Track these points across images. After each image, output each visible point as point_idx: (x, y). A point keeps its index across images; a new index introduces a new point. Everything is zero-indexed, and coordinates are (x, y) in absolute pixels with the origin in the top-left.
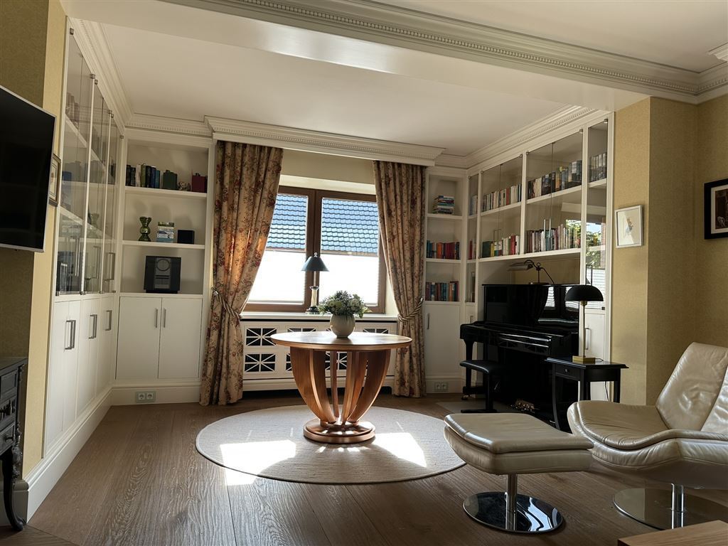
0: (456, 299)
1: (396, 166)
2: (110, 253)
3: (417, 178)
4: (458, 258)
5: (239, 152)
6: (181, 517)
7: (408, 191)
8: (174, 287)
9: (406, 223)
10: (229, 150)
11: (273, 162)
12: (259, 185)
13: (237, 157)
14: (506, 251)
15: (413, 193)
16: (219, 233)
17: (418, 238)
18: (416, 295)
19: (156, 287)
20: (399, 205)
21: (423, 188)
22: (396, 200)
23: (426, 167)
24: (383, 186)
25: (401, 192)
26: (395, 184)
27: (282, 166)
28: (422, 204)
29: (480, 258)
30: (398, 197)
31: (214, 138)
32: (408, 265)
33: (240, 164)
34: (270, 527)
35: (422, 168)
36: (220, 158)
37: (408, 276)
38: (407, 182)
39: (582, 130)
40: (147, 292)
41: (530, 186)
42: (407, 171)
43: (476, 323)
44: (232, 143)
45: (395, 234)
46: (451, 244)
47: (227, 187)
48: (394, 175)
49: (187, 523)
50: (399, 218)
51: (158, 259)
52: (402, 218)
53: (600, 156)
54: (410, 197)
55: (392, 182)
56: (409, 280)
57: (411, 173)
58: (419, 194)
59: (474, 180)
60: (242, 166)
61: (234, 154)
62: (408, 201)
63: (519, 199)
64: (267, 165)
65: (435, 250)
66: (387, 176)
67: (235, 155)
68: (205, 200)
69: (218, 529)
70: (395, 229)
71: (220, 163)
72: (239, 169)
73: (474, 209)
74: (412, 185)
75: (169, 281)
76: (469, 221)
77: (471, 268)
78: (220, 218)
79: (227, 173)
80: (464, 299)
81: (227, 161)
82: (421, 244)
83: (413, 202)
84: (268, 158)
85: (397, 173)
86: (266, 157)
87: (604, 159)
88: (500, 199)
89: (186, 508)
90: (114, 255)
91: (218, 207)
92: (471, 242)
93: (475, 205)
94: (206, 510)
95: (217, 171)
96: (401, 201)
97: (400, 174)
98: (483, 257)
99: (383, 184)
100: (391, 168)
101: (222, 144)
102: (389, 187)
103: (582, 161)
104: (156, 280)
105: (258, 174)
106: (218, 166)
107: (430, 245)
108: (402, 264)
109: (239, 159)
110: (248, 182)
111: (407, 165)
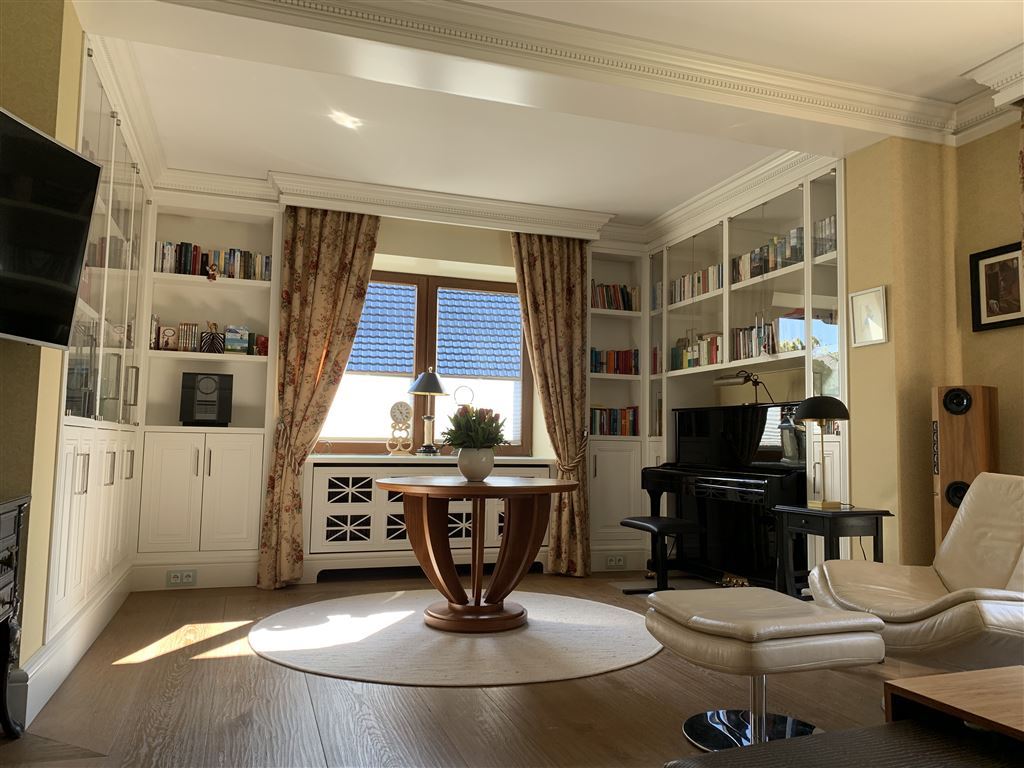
0: (635, 431)
1: (544, 240)
2: (133, 367)
3: (574, 257)
4: (637, 372)
5: (316, 221)
6: (245, 720)
7: (562, 276)
8: (223, 416)
9: (561, 321)
10: (303, 219)
11: (366, 235)
12: (345, 268)
13: (313, 229)
14: (704, 359)
15: (569, 278)
16: (287, 338)
17: (577, 343)
18: (578, 425)
19: (197, 418)
20: (550, 296)
21: (583, 271)
22: (545, 289)
23: (587, 241)
24: (526, 270)
25: (553, 277)
26: (543, 265)
27: (379, 240)
28: (582, 294)
29: (667, 371)
30: (549, 285)
31: (281, 202)
32: (565, 383)
33: (317, 239)
34: (370, 729)
35: (582, 242)
36: (290, 231)
37: (566, 397)
38: (561, 263)
39: (802, 185)
40: (184, 425)
41: (735, 264)
42: (561, 247)
43: (665, 465)
44: (307, 209)
45: (544, 337)
46: (627, 353)
47: (300, 271)
48: (542, 253)
49: (252, 725)
50: (551, 315)
51: (200, 377)
52: (555, 315)
53: (827, 220)
54: (565, 285)
55: (538, 264)
56: (567, 403)
57: (566, 251)
58: (579, 280)
59: (656, 260)
60: (320, 241)
61: (309, 224)
62: (563, 289)
63: (720, 285)
64: (357, 239)
65: (605, 361)
66: (530, 255)
67: (311, 227)
68: (268, 291)
69: (296, 732)
70: (544, 330)
71: (289, 238)
72: (315, 246)
73: (659, 302)
74: (568, 266)
75: (216, 408)
76: (652, 318)
77: (656, 386)
78: (290, 316)
79: (300, 251)
80: (648, 433)
81: (300, 234)
82: (583, 351)
83: (570, 292)
84: (359, 229)
85: (546, 250)
86: (355, 229)
87: (833, 225)
88: (693, 286)
89: (251, 711)
90: (137, 369)
91: (287, 300)
92: (656, 349)
93: (659, 296)
94: (279, 712)
95: (286, 248)
96: (553, 290)
97: (551, 252)
98: (673, 369)
99: (525, 266)
100: (538, 243)
101: (293, 211)
102: (534, 269)
103: (802, 228)
104: (197, 408)
105: (344, 253)
106: (286, 242)
107: (595, 354)
108: (557, 381)
109: (316, 231)
110: (328, 263)
111: (560, 239)
